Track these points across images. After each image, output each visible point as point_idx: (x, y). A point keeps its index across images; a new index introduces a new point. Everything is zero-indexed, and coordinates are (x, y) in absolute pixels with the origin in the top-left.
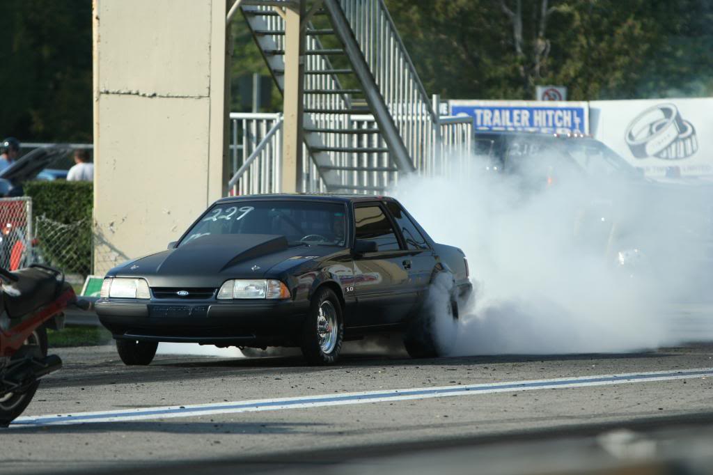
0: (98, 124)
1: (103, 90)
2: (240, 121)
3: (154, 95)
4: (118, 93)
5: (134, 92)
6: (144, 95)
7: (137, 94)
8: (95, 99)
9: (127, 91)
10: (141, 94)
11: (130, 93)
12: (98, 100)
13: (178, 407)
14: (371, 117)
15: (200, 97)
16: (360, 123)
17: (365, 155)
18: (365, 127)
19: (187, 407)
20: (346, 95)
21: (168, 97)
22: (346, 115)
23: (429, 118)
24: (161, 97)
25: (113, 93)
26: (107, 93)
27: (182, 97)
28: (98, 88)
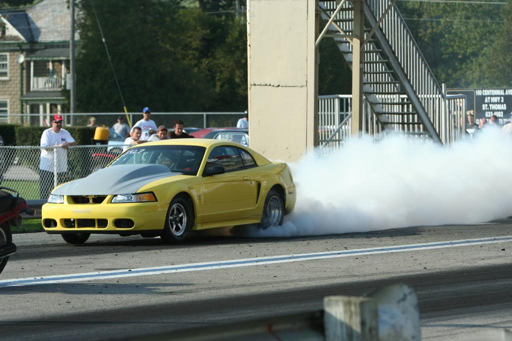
0: (251, 101)
1: (252, 83)
2: (347, 99)
3: (279, 86)
4: (260, 85)
5: (268, 84)
6: (273, 86)
7: (270, 85)
8: (249, 88)
9: (265, 84)
10: (272, 85)
11: (266, 85)
12: (250, 89)
13: (127, 270)
14: (405, 96)
15: (302, 86)
16: (403, 99)
17: (406, 116)
18: (405, 101)
19: (133, 270)
20: (397, 85)
21: (286, 86)
22: (397, 95)
23: (440, 96)
24: (282, 86)
25: (258, 85)
26: (255, 85)
27: (293, 86)
28: (250, 82)
